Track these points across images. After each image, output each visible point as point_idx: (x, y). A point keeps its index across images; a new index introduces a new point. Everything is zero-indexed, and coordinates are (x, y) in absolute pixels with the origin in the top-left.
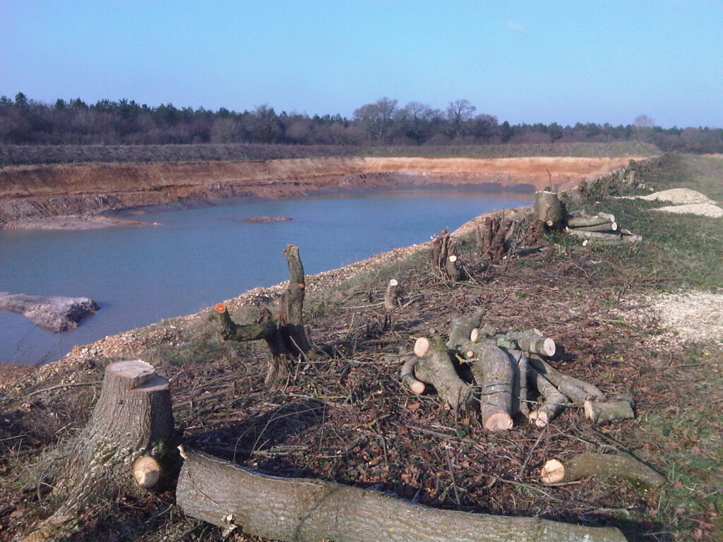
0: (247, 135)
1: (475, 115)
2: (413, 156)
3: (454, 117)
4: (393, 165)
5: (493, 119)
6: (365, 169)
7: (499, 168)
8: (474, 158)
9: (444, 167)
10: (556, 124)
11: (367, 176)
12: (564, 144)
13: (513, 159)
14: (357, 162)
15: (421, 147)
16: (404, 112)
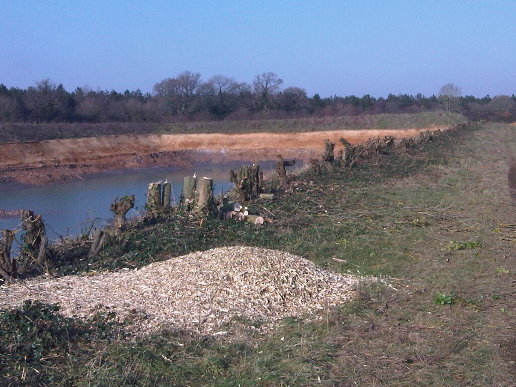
0: (25, 113)
1: (283, 88)
2: (213, 132)
3: (261, 90)
4: (191, 143)
5: (302, 93)
6: (161, 147)
7: (303, 143)
8: (276, 133)
9: (245, 143)
10: (369, 96)
11: (160, 155)
12: (369, 116)
13: (317, 133)
14: (154, 140)
15: (222, 123)
16: (208, 86)
